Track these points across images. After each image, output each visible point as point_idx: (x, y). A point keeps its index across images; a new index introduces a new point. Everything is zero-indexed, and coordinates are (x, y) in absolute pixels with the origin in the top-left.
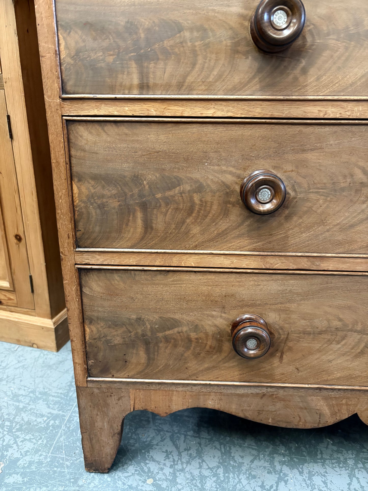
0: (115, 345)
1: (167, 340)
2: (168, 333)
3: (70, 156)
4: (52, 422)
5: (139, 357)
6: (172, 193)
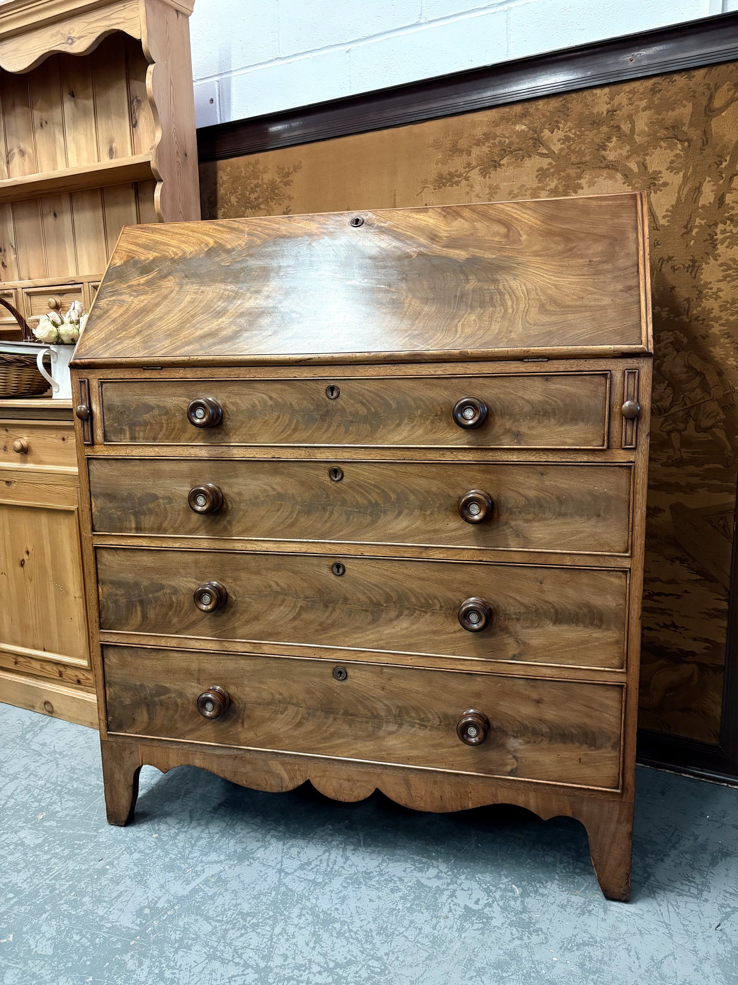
0: (126, 705)
1: (162, 703)
2: (163, 697)
3: (97, 569)
4: (96, 790)
5: (143, 716)
6: (158, 594)
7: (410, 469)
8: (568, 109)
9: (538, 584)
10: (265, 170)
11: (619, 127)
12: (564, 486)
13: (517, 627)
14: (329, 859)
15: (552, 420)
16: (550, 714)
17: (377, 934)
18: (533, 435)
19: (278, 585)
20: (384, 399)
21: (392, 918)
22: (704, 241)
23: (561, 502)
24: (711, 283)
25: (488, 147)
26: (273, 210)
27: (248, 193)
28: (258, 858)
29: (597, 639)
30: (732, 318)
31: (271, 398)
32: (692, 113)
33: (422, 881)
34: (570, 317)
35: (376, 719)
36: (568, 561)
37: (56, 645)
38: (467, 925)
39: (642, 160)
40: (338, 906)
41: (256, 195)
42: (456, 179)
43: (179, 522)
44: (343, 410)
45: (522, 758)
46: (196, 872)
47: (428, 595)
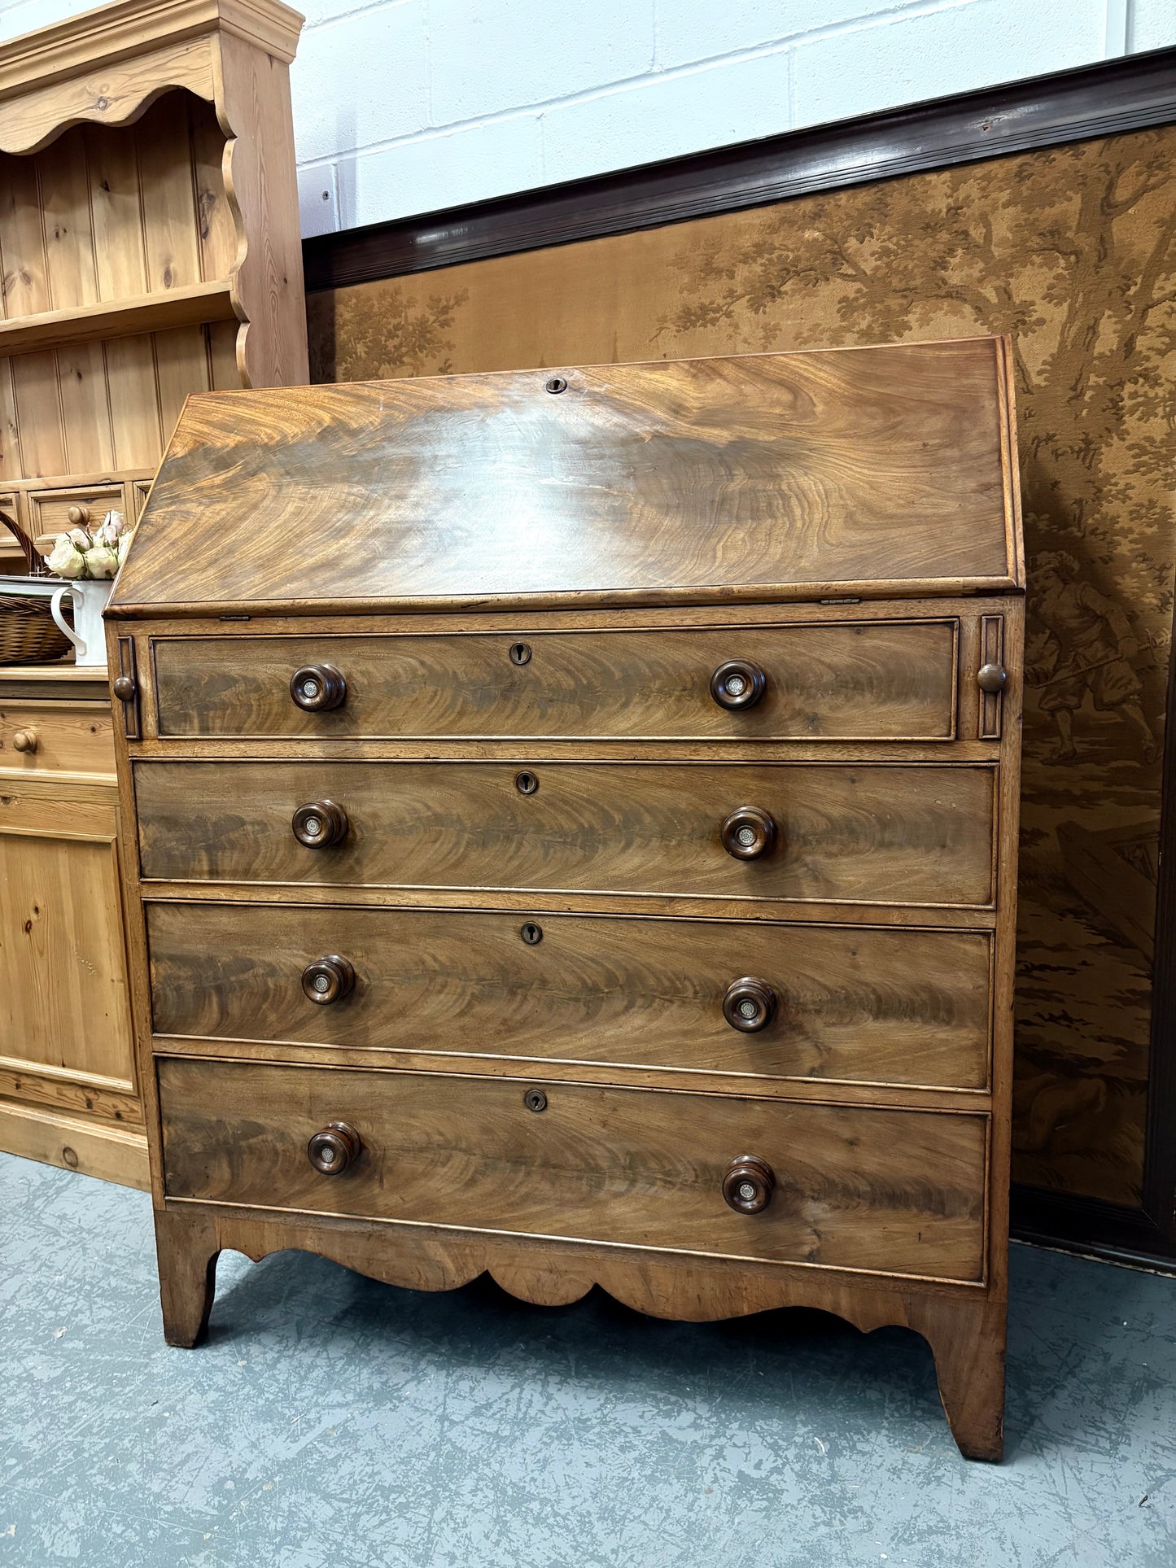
0: (195, 1154)
1: (251, 1150)
2: (253, 1141)
3: (148, 936)
4: (147, 1290)
5: (221, 1171)
6: (245, 976)
7: (644, 774)
8: (887, 205)
9: (850, 954)
10: (411, 303)
11: (966, 233)
12: (887, 799)
13: (818, 1024)
14: (520, 1398)
15: (868, 695)
16: (871, 1162)
17: (599, 1519)
18: (838, 719)
19: (435, 959)
20: (601, 664)
21: (623, 1494)
22: (1104, 410)
23: (884, 825)
24: (1115, 475)
25: (762, 265)
26: (423, 365)
27: (383, 338)
28: (407, 1398)
29: (944, 1042)
30: (1149, 531)
31: (422, 663)
32: (1081, 210)
33: (670, 1432)
34: (894, 533)
35: (593, 1173)
36: (895, 918)
37: (83, 1057)
38: (742, 1503)
39: (1003, 285)
40: (536, 1475)
41: (396, 341)
42: (712, 315)
43: (277, 860)
44: (537, 682)
45: (826, 1233)
46: (308, 1422)
47: (674, 974)
